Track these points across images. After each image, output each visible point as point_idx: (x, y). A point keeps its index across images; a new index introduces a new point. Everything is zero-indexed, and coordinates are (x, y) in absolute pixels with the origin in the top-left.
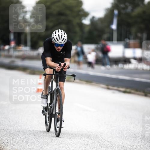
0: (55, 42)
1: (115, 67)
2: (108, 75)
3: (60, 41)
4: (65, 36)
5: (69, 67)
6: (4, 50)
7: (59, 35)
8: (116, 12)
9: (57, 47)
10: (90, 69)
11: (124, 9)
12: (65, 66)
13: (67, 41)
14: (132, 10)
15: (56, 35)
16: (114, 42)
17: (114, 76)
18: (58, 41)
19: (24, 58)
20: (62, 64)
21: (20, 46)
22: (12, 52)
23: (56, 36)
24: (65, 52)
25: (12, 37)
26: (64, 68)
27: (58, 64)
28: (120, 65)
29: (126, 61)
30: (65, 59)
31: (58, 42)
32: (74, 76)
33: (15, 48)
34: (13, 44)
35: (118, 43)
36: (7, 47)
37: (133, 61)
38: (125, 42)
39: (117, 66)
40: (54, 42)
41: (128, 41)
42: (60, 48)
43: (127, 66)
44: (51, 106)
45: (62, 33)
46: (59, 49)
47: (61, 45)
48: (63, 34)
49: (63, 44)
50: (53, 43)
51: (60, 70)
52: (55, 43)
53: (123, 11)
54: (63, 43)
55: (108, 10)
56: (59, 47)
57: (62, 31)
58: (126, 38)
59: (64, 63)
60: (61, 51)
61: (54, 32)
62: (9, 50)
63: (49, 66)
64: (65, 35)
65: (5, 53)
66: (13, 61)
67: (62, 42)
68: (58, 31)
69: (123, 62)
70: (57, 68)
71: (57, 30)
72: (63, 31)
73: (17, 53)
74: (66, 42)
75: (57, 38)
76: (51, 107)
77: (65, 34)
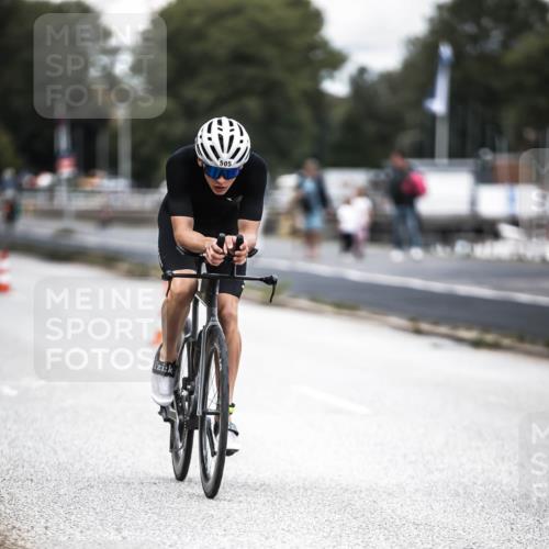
0: (208, 161)
1: (440, 251)
2: (417, 283)
3: (225, 156)
4: (241, 142)
5: (252, 252)
6: (34, 189)
7: (221, 138)
8: (446, 51)
9: (216, 177)
10: (349, 258)
11: (474, 39)
12: (241, 247)
13: (251, 157)
14: (505, 45)
15: (209, 135)
16: (437, 161)
17: (438, 286)
18: (218, 157)
19: (105, 219)
20: (230, 240)
21: (93, 176)
22: (63, 199)
23: (210, 139)
24: (240, 198)
25: (63, 141)
26: (237, 253)
27: (216, 240)
28: (461, 247)
29: (483, 229)
30: (241, 221)
31: (218, 163)
32: (270, 281)
33: (73, 184)
34: (66, 169)
35: (450, 165)
36: (45, 180)
37: (507, 230)
38: (479, 162)
39: (448, 249)
40: (203, 162)
41: (488, 156)
42: (226, 184)
43: (486, 250)
44: (189, 387)
45: (232, 130)
46: (220, 188)
47: (227, 173)
48: (236, 133)
49: (234, 170)
50: (200, 163)
51: (220, 262)
52: (208, 166)
53: (470, 49)
54: (237, 166)
55: (413, 42)
56: (222, 180)
57: (231, 124)
58: (483, 145)
59: (235, 238)
60: (227, 194)
61: (206, 126)
62: (51, 190)
63: (183, 245)
64: (242, 138)
65: (40, 201)
66: (67, 232)
67: (233, 161)
68: (220, 123)
69: (471, 235)
70: (212, 252)
71: (215, 120)
72: (235, 122)
73: (81, 203)
74: (244, 161)
75: (213, 148)
76: (191, 393)
77: (242, 134)
